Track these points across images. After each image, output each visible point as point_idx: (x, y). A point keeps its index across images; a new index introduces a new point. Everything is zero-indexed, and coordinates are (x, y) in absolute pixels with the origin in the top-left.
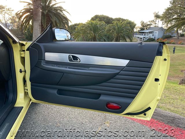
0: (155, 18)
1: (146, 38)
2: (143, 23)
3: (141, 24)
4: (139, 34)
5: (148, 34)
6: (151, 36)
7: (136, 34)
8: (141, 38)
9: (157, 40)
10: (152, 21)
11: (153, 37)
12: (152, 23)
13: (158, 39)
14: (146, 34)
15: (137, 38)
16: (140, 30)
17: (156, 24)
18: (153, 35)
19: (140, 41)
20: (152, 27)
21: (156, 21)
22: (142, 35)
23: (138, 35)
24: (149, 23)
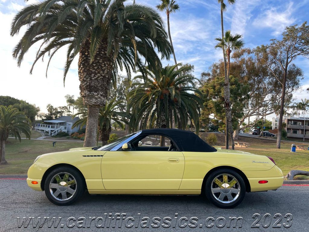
0: (69, 104)
1: (55, 132)
2: (50, 108)
3: (48, 108)
4: (44, 126)
5: (58, 126)
6: (62, 129)
7: (39, 126)
8: (47, 132)
9: (71, 135)
10: (63, 107)
11: (66, 131)
12: (64, 111)
13: (73, 134)
14: (56, 126)
15: (40, 132)
16: (46, 120)
17: (69, 112)
18: (65, 128)
19: (45, 136)
20: (65, 116)
21: (70, 108)
22: (49, 127)
23: (42, 126)
24: (59, 110)
